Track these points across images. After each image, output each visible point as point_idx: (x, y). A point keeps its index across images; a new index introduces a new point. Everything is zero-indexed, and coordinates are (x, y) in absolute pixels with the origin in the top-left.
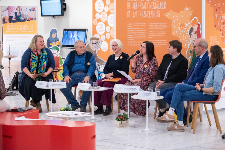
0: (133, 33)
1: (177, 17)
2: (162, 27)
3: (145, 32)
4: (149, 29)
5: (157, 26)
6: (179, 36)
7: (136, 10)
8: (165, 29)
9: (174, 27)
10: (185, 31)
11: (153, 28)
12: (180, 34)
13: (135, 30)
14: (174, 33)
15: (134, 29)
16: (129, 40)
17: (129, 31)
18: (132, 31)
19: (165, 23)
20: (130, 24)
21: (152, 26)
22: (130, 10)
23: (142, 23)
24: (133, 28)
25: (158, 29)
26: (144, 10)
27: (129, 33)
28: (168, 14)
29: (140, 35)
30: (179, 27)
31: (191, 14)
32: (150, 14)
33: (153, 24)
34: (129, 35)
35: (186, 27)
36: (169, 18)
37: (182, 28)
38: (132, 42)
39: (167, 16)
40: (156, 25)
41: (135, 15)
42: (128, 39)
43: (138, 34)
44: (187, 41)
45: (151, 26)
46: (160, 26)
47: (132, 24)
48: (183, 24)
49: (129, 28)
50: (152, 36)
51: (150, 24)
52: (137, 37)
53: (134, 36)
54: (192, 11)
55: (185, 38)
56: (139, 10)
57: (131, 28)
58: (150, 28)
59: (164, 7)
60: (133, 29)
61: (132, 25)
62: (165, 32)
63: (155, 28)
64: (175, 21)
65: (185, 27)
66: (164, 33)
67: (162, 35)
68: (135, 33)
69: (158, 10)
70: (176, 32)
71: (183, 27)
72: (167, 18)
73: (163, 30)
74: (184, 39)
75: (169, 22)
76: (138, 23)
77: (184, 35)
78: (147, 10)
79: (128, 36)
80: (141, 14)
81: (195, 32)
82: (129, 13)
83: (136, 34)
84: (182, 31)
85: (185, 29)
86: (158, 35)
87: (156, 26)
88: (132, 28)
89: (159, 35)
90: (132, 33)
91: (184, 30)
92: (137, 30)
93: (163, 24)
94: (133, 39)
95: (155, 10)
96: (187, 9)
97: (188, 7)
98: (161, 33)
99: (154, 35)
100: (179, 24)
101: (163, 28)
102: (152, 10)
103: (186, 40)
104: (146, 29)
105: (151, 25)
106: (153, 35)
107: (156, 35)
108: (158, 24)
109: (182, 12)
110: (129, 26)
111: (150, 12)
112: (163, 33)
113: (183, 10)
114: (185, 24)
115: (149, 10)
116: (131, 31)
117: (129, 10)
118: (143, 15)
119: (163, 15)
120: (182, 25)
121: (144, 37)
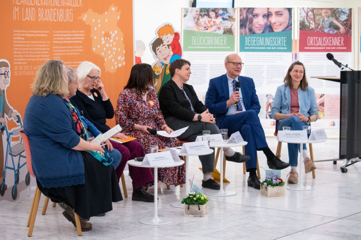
0: (25, 51)
1: (99, 21)
2: (77, 38)
3: (48, 49)
4: (54, 42)
5: (68, 37)
6: (103, 54)
7: (31, 7)
8: (81, 42)
9: (95, 37)
10: (111, 45)
11: (61, 40)
12: (105, 49)
13: (29, 45)
14: (94, 49)
15: (28, 42)
16: (16, 65)
17: (17, 47)
18: (23, 47)
19: (81, 32)
20: (19, 33)
21: (59, 37)
22: (20, 6)
23: (43, 32)
24: (25, 40)
25: (69, 42)
26: (45, 7)
27: (16, 51)
28: (86, 16)
29: (38, 54)
30: (103, 39)
31: (119, 18)
32: (56, 16)
33: (61, 34)
34: (17, 54)
35: (112, 37)
36: (87, 24)
37: (107, 39)
38: (23, 68)
39: (84, 19)
40: (65, 35)
41: (29, 16)
42: (15, 63)
43: (36, 52)
44: (114, 62)
45: (57, 37)
46: (73, 37)
47: (24, 33)
48: (108, 33)
49: (16, 40)
50: (60, 54)
51: (55, 34)
52: (33, 58)
53: (28, 56)
54: (120, 12)
55: (112, 56)
56: (36, 7)
57: (21, 42)
58: (55, 40)
59: (79, 4)
60: (24, 42)
61: (23, 35)
62: (81, 47)
63: (63, 40)
64: (96, 28)
65: (110, 38)
66: (80, 49)
67: (77, 52)
68: (29, 51)
69: (69, 7)
70: (99, 46)
71: (109, 39)
72: (84, 22)
73: (79, 44)
74: (110, 57)
75: (87, 29)
76: (36, 32)
77: (109, 52)
78: (50, 7)
79: (15, 56)
80: (41, 15)
81: (168, 46)
82: (17, 12)
83: (31, 52)
84: (107, 45)
85: (111, 41)
86: (70, 52)
87: (66, 37)
88: (22, 40)
89: (72, 52)
90: (22, 51)
91: (110, 43)
92: (33, 44)
93: (78, 33)
94: (24, 63)
95: (65, 8)
96: (113, 9)
97: (115, 6)
98: (75, 49)
99: (63, 52)
100: (103, 32)
101: (77, 40)
102: (59, 8)
103: (113, 60)
104: (49, 42)
105: (58, 35)
106: (61, 52)
107: (67, 52)
108: (71, 33)
109: (106, 13)
110: (17, 36)
111: (56, 11)
112: (78, 49)
113: (107, 10)
114: (111, 32)
115: (53, 8)
116: (20, 47)
117: (17, 6)
118: (44, 15)
119: (79, 18)
120: (107, 35)
121: (46, 58)
